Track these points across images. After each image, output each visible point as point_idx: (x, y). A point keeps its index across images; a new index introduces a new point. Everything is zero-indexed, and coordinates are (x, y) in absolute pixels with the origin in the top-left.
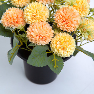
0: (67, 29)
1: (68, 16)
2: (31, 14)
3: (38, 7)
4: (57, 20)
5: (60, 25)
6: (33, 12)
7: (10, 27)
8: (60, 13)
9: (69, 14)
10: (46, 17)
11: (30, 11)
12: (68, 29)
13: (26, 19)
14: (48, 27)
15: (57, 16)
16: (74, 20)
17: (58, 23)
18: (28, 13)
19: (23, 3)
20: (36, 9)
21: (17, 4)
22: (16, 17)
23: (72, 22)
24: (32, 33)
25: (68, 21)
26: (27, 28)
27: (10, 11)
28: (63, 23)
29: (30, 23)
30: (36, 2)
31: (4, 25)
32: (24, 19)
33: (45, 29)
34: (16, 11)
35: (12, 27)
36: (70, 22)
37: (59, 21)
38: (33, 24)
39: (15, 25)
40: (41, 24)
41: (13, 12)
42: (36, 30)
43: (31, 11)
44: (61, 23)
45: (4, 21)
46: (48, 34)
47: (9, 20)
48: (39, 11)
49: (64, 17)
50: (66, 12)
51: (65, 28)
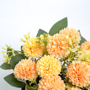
0: (79, 84)
1: (80, 72)
2: (44, 67)
3: (51, 61)
4: (69, 75)
5: (72, 80)
6: (46, 66)
7: (22, 79)
8: (73, 68)
9: (82, 70)
10: (58, 71)
11: (42, 64)
12: (81, 85)
13: (39, 72)
14: (60, 82)
15: (70, 71)
16: (86, 76)
17: (70, 79)
18: (41, 67)
19: (35, 55)
20: (49, 63)
21: (30, 56)
22: (28, 70)
23: (84, 78)
24: (44, 87)
25: (80, 77)
26: (39, 81)
27: (23, 63)
28: (75, 78)
29: (42, 76)
30: (48, 55)
31: (16, 77)
32: (37, 72)
33: (57, 83)
34: (29, 63)
35: (24, 79)
36: (83, 78)
37: (71, 76)
38: (45, 77)
39: (27, 77)
40: (53, 78)
41: (25, 64)
42: (48, 84)
43: (44, 65)
44: (73, 78)
45: (17, 73)
46: (60, 89)
47: (22, 72)
48: (51, 65)
49: (77, 73)
50: (79, 68)
51: (77, 84)
